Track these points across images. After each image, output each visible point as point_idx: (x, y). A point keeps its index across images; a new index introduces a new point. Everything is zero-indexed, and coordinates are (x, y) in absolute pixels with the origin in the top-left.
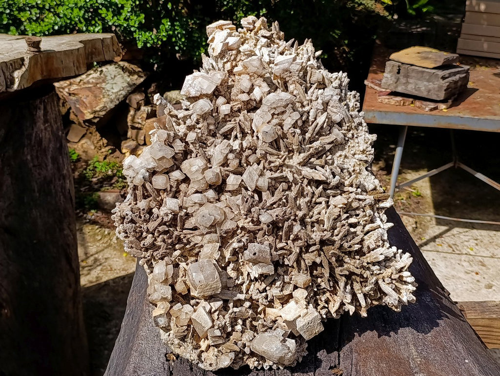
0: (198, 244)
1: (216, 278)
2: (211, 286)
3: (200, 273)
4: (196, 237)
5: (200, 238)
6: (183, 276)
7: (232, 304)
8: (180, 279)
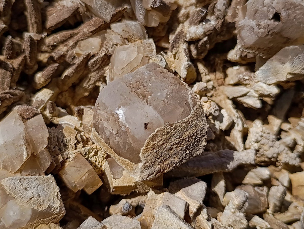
0: (94, 56)
1: (191, 103)
2: (183, 132)
3: (140, 103)
4: (83, 43)
5: (96, 41)
6: (78, 143)
7: (222, 183)
8: (71, 153)
